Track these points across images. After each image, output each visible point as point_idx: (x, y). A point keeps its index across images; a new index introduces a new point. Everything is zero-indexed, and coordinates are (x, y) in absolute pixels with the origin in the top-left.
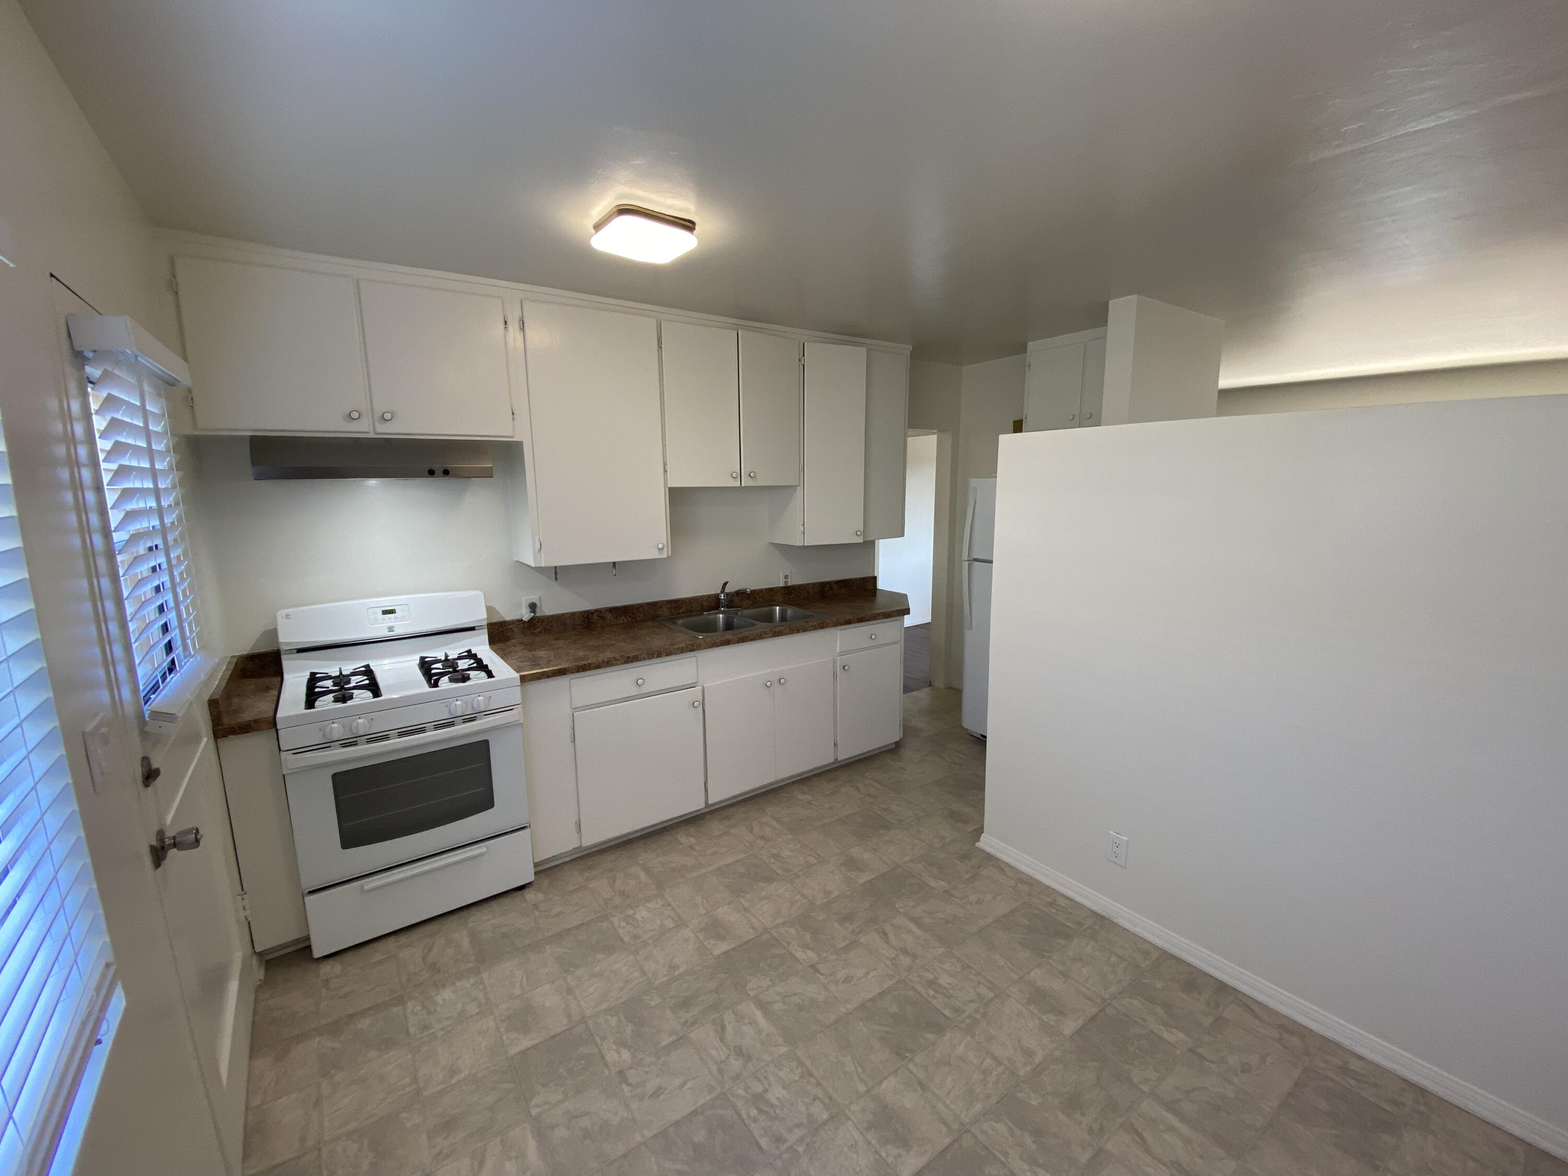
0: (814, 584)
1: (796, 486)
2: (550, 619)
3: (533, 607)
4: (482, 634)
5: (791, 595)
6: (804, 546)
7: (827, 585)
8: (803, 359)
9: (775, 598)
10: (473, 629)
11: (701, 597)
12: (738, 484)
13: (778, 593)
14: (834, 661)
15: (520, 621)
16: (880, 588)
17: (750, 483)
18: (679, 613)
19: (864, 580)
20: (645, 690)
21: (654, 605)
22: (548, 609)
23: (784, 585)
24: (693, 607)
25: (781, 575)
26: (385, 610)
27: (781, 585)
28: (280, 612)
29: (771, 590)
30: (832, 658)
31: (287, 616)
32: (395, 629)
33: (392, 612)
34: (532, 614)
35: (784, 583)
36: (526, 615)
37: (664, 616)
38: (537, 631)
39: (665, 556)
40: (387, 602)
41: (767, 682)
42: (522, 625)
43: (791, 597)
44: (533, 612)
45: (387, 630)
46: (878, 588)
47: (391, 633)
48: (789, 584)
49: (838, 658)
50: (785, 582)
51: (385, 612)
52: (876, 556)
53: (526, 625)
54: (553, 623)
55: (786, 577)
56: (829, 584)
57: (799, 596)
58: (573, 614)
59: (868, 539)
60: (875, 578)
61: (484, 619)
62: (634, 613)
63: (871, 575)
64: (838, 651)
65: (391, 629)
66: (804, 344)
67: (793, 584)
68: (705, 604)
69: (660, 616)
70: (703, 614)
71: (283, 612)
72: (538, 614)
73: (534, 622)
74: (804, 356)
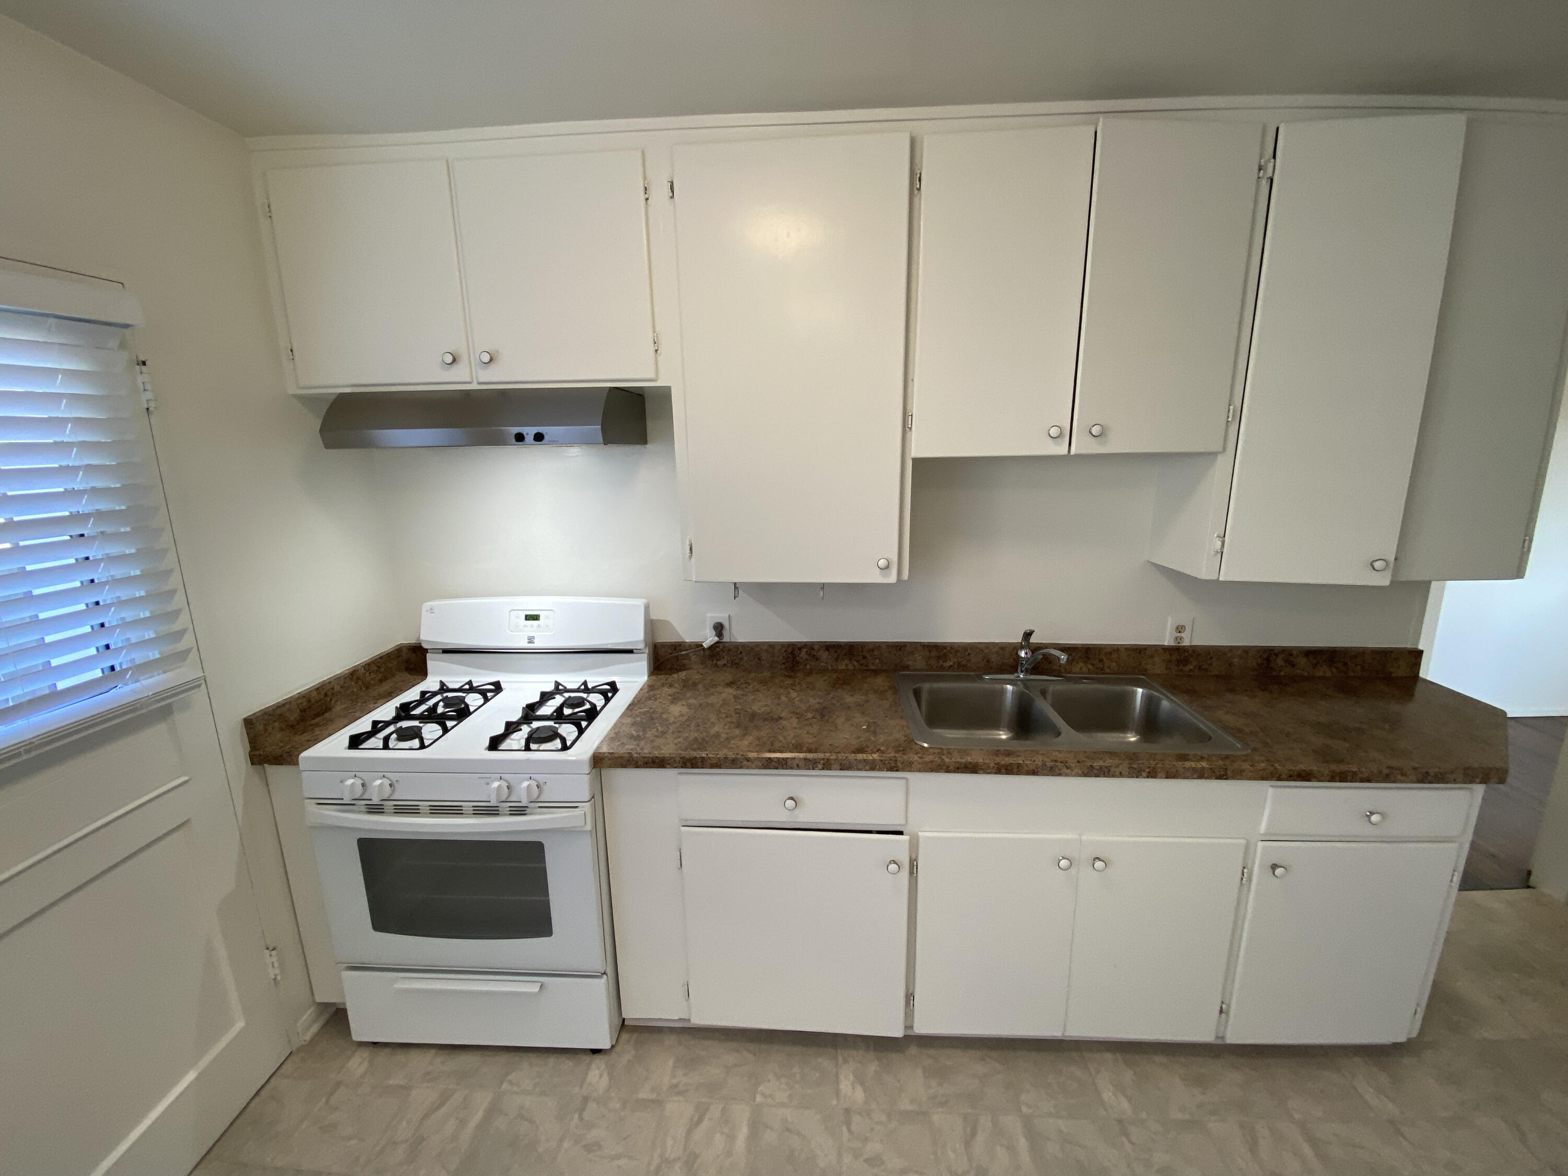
0: (1246, 650)
1: (1213, 455)
2: (738, 649)
3: (719, 628)
4: (640, 660)
5: (1185, 665)
6: (1217, 581)
7: (1281, 656)
8: (1271, 165)
9: (1149, 667)
10: (630, 651)
11: (989, 645)
12: (1062, 450)
13: (1156, 659)
14: (1248, 849)
15: (699, 645)
16: (1429, 678)
17: (1094, 448)
18: (942, 668)
19: (1385, 655)
20: (803, 817)
21: (899, 647)
22: (740, 634)
23: (1173, 644)
24: (969, 661)
25: (1169, 624)
26: (530, 615)
27: (1166, 643)
28: (425, 603)
29: (1139, 651)
30: (1243, 842)
31: (431, 610)
32: (535, 641)
33: (535, 618)
34: (716, 639)
35: (1173, 640)
36: (709, 639)
37: (916, 670)
38: (720, 663)
39: (892, 578)
40: (532, 604)
41: (1064, 858)
42: (702, 652)
43: (1187, 668)
44: (718, 637)
45: (527, 641)
46: (1422, 674)
47: (531, 646)
48: (1186, 643)
49: (1260, 844)
50: (1176, 638)
51: (528, 618)
52: (1428, 609)
53: (707, 653)
54: (744, 654)
55: (1180, 629)
56: (1288, 653)
57: (1206, 670)
58: (771, 645)
59: (1403, 579)
60: (1417, 655)
61: (640, 641)
62: (865, 657)
63: (1409, 646)
64: (1263, 828)
65: (531, 640)
66: (1278, 129)
67: (1195, 643)
68: (994, 658)
69: (907, 668)
70: (982, 679)
71: (427, 605)
72: (726, 639)
73: (718, 649)
74: (1274, 157)
